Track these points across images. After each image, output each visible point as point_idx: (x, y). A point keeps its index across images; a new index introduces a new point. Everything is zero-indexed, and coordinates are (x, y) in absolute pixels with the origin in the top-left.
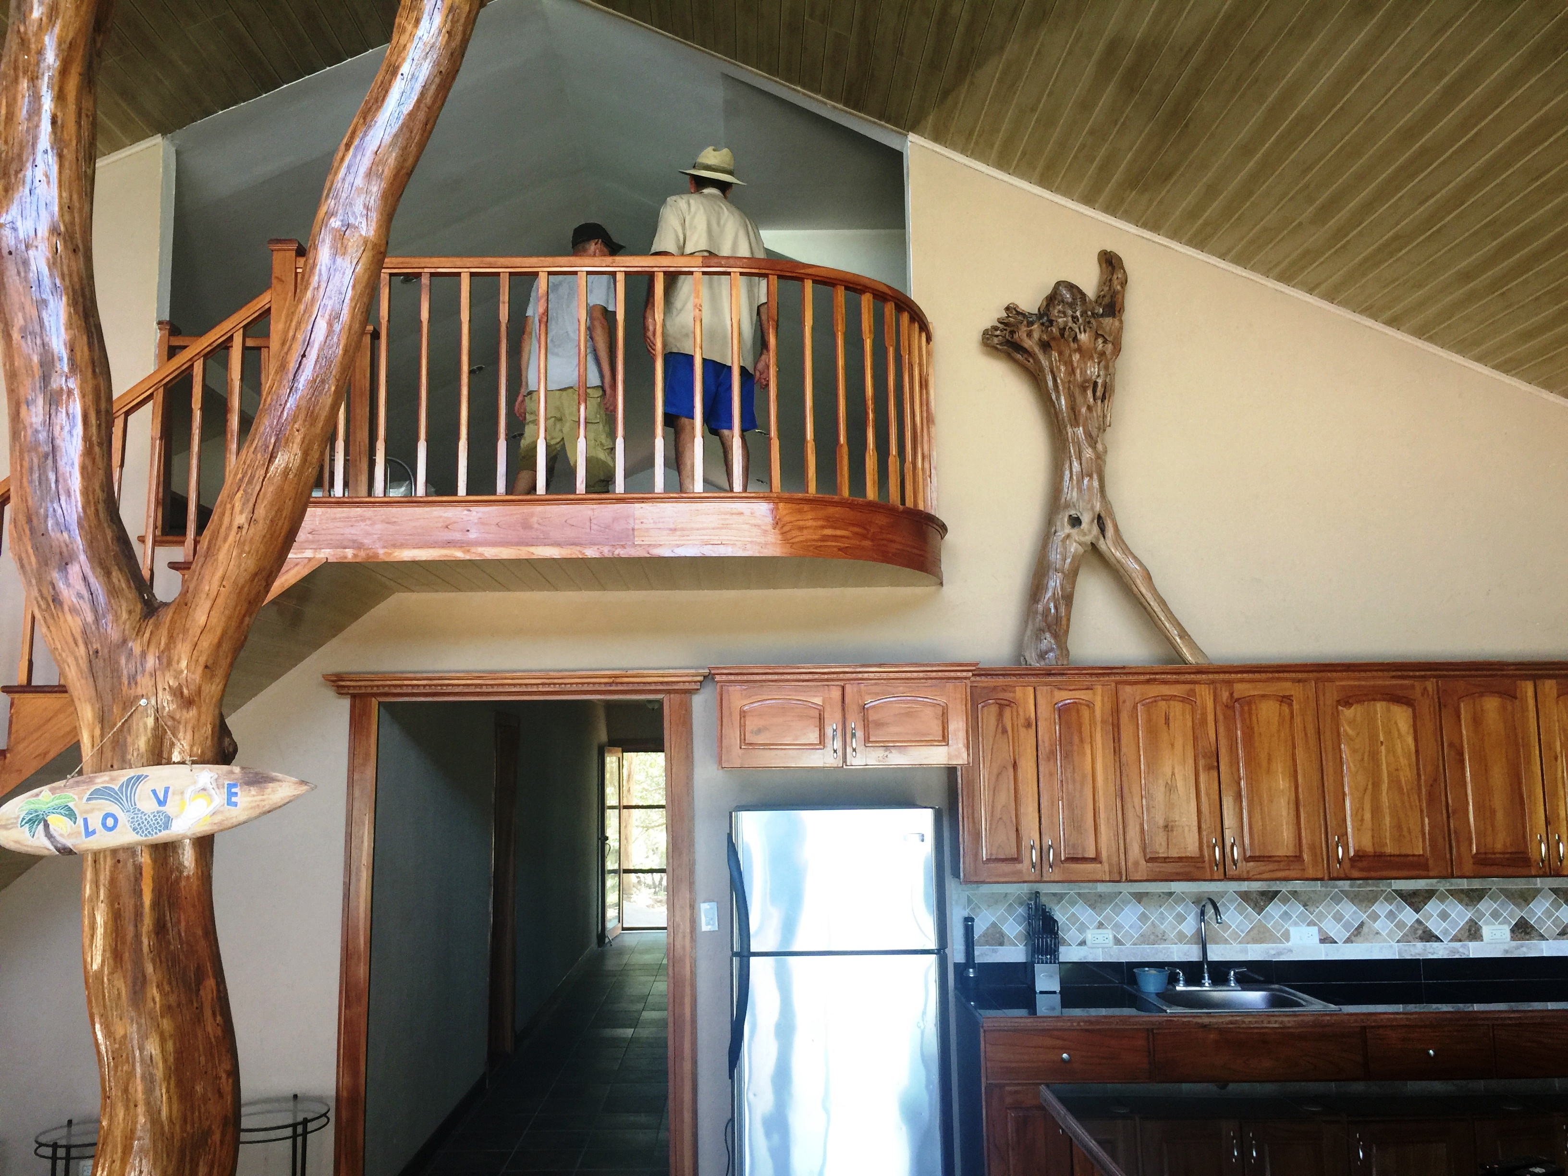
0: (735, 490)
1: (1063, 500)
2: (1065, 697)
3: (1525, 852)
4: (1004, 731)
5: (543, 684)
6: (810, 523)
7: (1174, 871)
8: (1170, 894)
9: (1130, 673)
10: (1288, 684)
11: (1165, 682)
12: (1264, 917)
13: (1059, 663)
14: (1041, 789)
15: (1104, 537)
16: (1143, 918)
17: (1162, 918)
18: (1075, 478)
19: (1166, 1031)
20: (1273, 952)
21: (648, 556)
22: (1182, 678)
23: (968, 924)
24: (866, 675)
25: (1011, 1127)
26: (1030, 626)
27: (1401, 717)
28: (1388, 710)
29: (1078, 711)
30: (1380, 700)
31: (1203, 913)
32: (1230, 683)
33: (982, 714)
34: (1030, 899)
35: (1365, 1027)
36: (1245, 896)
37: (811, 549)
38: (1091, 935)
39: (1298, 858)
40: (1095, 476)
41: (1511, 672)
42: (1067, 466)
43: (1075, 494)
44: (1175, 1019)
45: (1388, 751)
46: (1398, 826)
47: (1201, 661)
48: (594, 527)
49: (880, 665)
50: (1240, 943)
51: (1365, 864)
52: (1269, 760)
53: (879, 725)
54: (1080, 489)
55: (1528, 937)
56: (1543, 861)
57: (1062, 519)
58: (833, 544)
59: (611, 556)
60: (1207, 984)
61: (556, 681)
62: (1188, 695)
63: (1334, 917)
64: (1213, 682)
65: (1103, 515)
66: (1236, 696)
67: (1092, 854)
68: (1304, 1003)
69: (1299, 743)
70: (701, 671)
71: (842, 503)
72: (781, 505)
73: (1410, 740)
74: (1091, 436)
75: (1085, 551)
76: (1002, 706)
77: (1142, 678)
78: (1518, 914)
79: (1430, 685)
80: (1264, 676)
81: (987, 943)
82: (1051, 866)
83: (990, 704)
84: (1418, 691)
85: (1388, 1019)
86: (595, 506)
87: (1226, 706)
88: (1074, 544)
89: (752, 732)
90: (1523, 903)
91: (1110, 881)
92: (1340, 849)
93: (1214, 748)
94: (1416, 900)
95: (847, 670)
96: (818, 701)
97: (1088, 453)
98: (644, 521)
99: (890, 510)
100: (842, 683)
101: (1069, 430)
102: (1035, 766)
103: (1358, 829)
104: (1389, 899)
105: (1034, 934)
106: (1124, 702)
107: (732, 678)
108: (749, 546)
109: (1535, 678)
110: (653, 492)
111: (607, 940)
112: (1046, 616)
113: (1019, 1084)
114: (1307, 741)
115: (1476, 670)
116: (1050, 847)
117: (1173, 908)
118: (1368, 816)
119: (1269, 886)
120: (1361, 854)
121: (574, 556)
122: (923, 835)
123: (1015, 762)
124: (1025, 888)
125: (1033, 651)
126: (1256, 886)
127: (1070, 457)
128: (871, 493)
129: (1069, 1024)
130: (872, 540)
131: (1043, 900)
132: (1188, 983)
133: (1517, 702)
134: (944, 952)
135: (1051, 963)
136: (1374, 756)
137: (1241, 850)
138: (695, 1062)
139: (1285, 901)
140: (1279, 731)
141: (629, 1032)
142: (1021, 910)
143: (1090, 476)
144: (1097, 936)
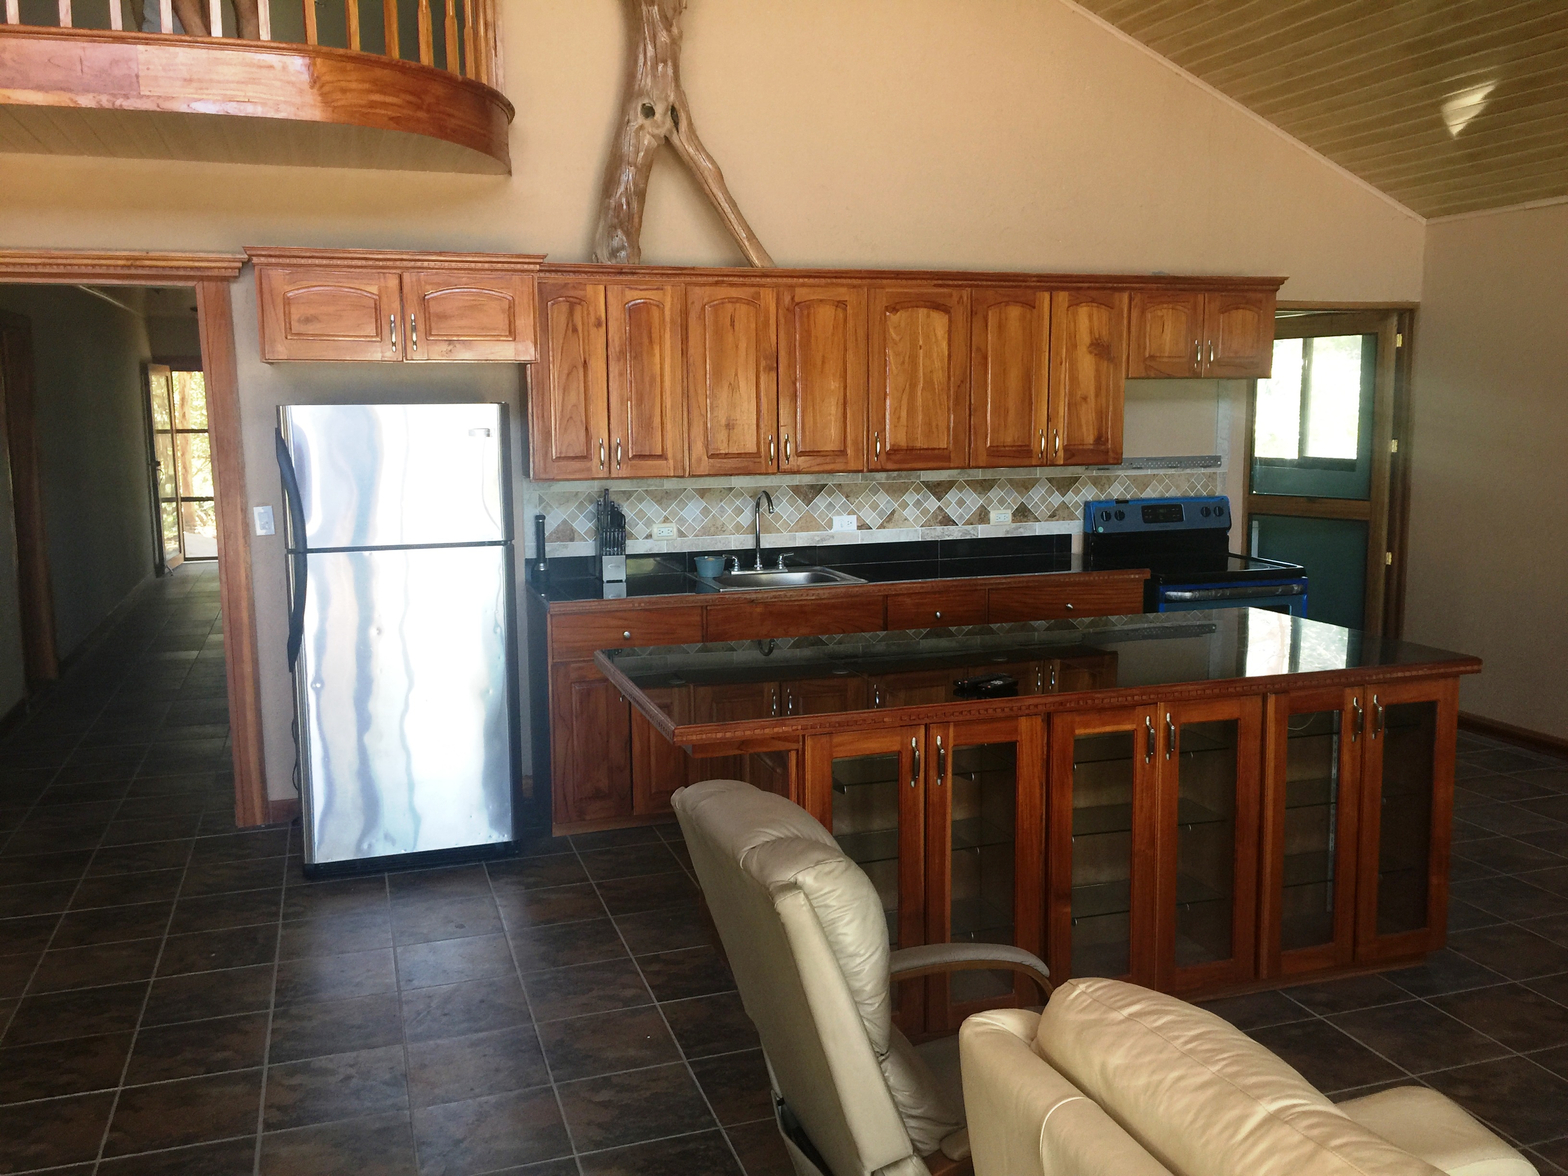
0: (262, 38)
1: (637, 87)
2: (636, 297)
3: (1029, 446)
4: (575, 330)
5: (44, 265)
6: (354, 85)
7: (734, 466)
8: (731, 489)
9: (701, 275)
10: (843, 290)
11: (732, 285)
12: (812, 508)
13: (631, 262)
14: (610, 389)
15: (678, 131)
16: (706, 511)
17: (722, 511)
18: (649, 63)
19: (719, 607)
20: (817, 539)
21: (158, 109)
22: (747, 280)
23: (540, 522)
24: (426, 264)
25: (575, 698)
26: (602, 223)
27: (939, 322)
28: (928, 316)
29: (648, 312)
30: (922, 307)
31: (758, 505)
32: (792, 287)
33: (552, 312)
34: (600, 497)
35: (887, 596)
36: (797, 490)
37: (357, 115)
38: (657, 529)
39: (843, 452)
40: (670, 63)
41: (1033, 284)
42: (641, 49)
43: (649, 80)
44: (727, 596)
45: (925, 356)
46: (928, 424)
47: (767, 264)
48: (85, 69)
49: (441, 253)
50: (790, 531)
51: (898, 457)
52: (823, 362)
53: (443, 317)
54: (654, 76)
55: (1025, 520)
56: (1042, 453)
57: (636, 108)
58: (383, 112)
59: (109, 106)
60: (758, 569)
61: (60, 261)
62: (753, 297)
63: (870, 507)
64: (777, 286)
65: (677, 106)
66: (797, 300)
67: (659, 452)
68: (838, 579)
69: (851, 345)
70: (238, 256)
71: (391, 65)
72: (319, 61)
73: (944, 345)
74: (666, 18)
75: (659, 146)
76: (573, 304)
77: (711, 279)
78: (1020, 500)
79: (966, 293)
80: (823, 281)
81: (558, 539)
82: (619, 464)
83: (560, 302)
84: (955, 298)
85: (906, 589)
86: (86, 44)
87: (788, 310)
88: (648, 136)
89: (299, 321)
90: (1025, 491)
91: (674, 476)
92: (878, 444)
93: (774, 349)
94: (939, 489)
95: (404, 257)
96: (374, 289)
97: (663, 37)
98: (151, 67)
99: (449, 80)
100: (399, 271)
101: (644, 8)
102: (605, 367)
103: (895, 426)
104: (918, 490)
105: (602, 529)
106: (693, 303)
107: (273, 260)
108: (282, 107)
109: (1051, 290)
110: (160, 32)
111: (166, 570)
112: (619, 212)
113: (584, 661)
114: (857, 344)
115: (1005, 281)
116: (619, 444)
117: (733, 502)
118: (904, 414)
119: (818, 480)
120: (896, 448)
121: (63, 105)
122: (489, 430)
123: (585, 361)
124: (595, 487)
125: (604, 248)
126: (806, 480)
127: (645, 39)
128: (426, 58)
129: (631, 605)
130: (428, 111)
131: (612, 497)
132: (741, 568)
133: (1035, 311)
134: (511, 543)
135: (618, 554)
136: (914, 359)
137: (793, 445)
138: (256, 663)
139: (830, 493)
140: (833, 334)
141: (194, 654)
142: (591, 508)
143: (665, 62)
144: (662, 530)
